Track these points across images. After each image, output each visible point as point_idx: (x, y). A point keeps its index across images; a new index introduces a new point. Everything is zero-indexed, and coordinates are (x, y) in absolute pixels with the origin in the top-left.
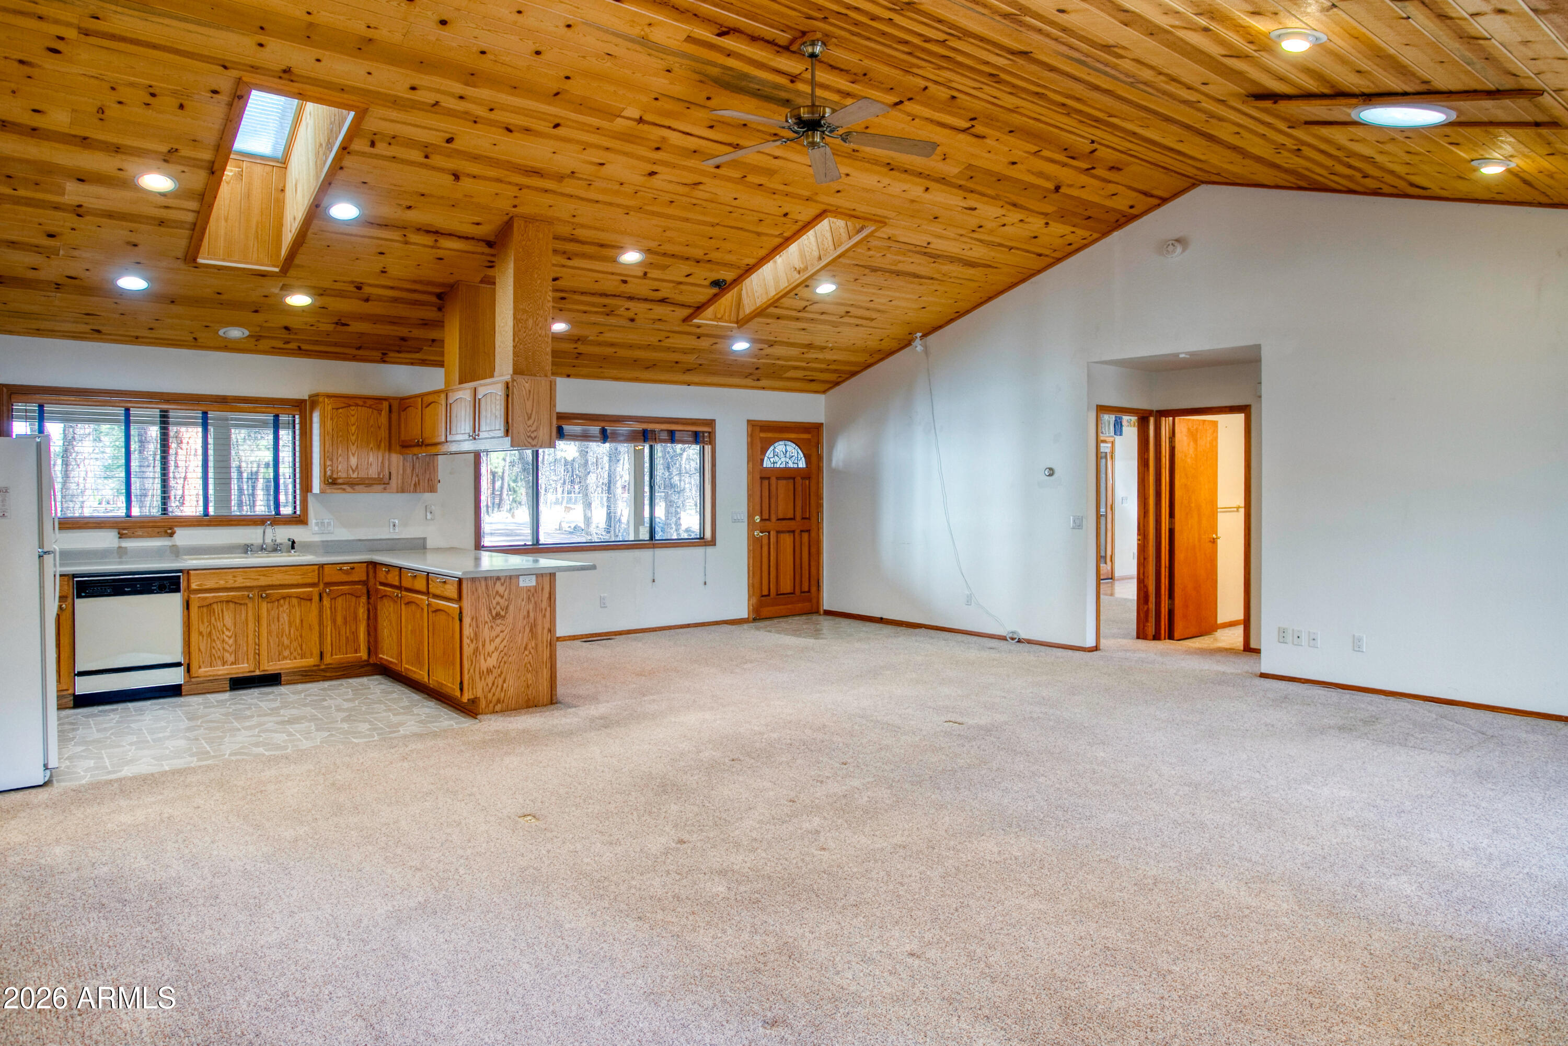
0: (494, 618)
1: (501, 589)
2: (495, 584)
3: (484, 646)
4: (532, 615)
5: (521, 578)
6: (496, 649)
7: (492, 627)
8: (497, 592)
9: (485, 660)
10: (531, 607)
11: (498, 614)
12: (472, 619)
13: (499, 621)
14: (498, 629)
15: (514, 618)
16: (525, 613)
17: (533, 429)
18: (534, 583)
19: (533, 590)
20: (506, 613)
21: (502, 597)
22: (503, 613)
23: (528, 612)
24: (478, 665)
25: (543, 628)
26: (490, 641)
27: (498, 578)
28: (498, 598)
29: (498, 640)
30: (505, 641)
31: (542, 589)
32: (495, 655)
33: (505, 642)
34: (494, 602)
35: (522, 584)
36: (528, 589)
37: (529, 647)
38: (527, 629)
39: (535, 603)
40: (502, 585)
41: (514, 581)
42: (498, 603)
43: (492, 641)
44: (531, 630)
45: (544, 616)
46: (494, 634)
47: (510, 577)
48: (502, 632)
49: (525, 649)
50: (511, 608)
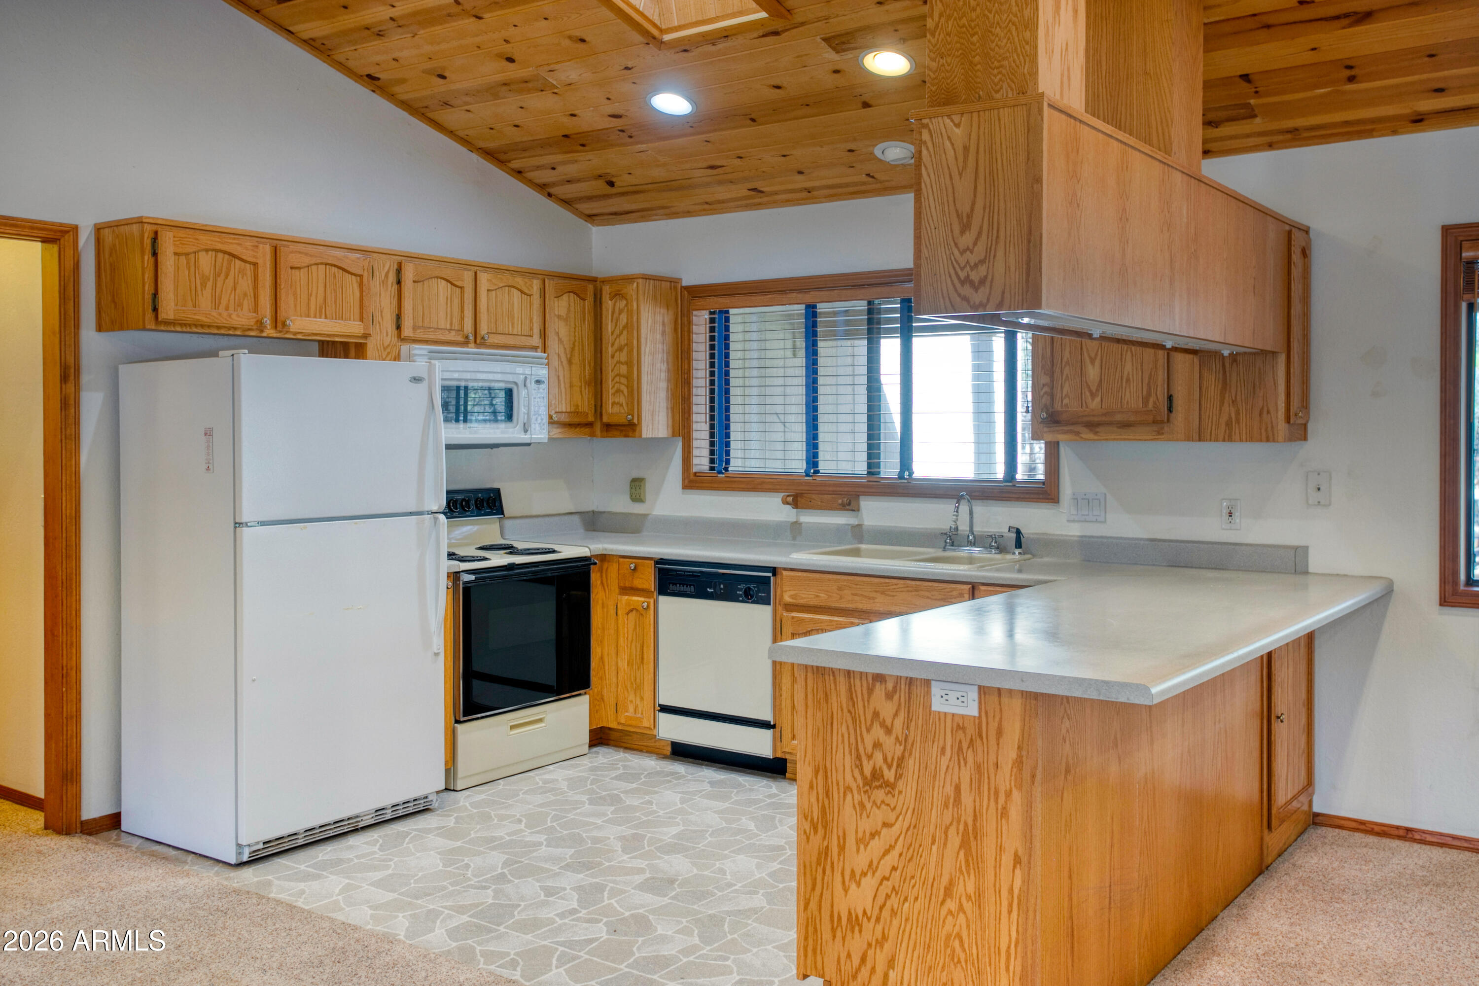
0: (866, 782)
1: (887, 709)
2: (870, 691)
3: (842, 848)
4: (967, 799)
5: (936, 690)
6: (872, 867)
7: (862, 805)
8: (876, 714)
9: (846, 890)
10: (966, 774)
11: (876, 775)
12: (817, 772)
13: (879, 795)
14: (879, 816)
15: (919, 795)
16: (949, 790)
17: (973, 258)
18: (972, 710)
19: (971, 730)
20: (898, 777)
21: (889, 731)
22: (889, 775)
23: (958, 789)
24: (827, 895)
25: (1000, 849)
26: (858, 842)
27: (879, 678)
28: (878, 732)
29: (877, 846)
30: (895, 853)
31: (1000, 732)
32: (869, 883)
33: (891, 859)
34: (869, 740)
35: (937, 705)
36: (959, 724)
37: (959, 890)
38: (955, 840)
39: (978, 767)
40: (889, 696)
41: (918, 691)
42: (877, 745)
43: (861, 842)
44: (965, 844)
45: (1004, 813)
46: (866, 825)
47: (911, 681)
48: (886, 825)
49: (948, 892)
50: (911, 764)
